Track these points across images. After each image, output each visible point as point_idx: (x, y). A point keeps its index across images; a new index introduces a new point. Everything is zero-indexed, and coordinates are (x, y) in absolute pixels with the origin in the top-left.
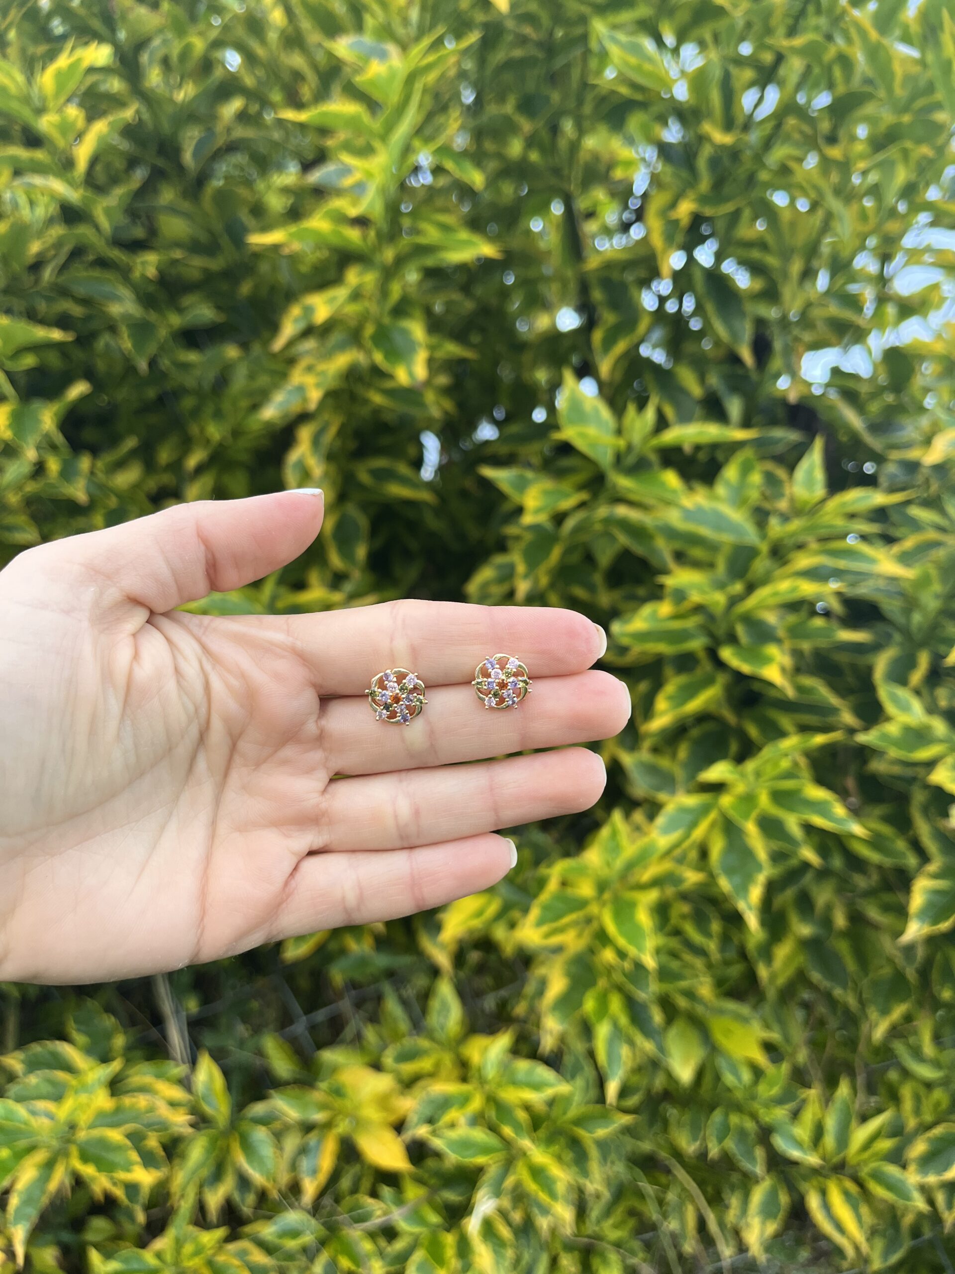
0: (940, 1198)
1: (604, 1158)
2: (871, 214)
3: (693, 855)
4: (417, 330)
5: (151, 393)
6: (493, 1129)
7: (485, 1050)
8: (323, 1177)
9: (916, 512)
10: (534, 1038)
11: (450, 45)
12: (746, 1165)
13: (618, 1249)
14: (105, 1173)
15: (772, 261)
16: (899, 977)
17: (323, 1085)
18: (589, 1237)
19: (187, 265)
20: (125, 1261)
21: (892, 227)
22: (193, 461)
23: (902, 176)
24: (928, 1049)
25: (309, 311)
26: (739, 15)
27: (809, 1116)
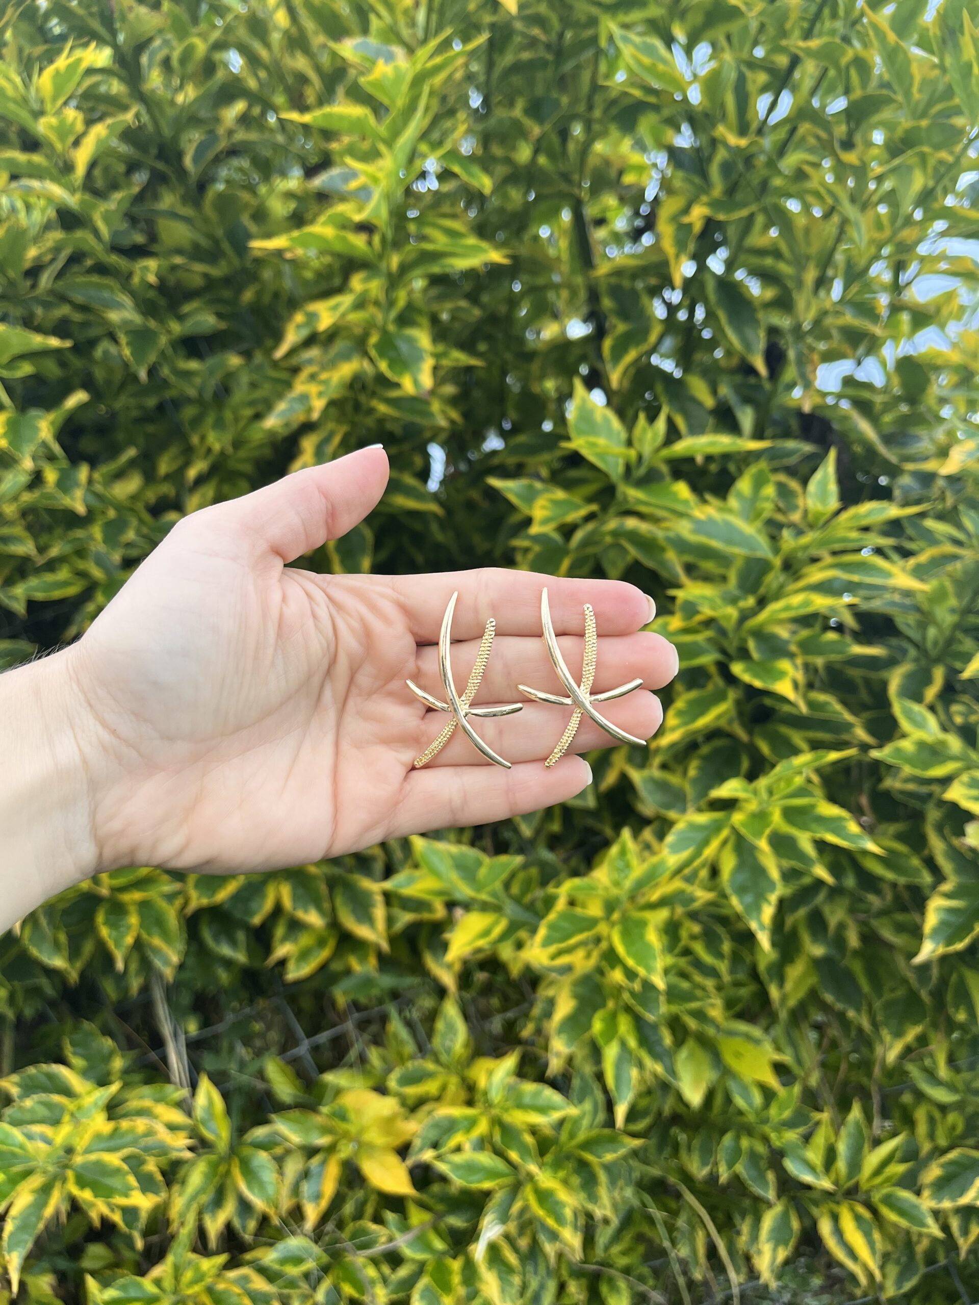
0: (955, 1224)
1: (613, 1182)
2: (885, 221)
3: (704, 873)
4: (423, 338)
5: (151, 402)
6: (499, 1153)
7: (490, 1073)
8: (324, 1203)
9: (930, 523)
10: (543, 1060)
11: (457, 47)
12: (757, 1190)
13: (627, 1277)
14: (103, 1199)
15: (784, 268)
16: (913, 998)
17: (325, 1109)
18: (597, 1263)
19: (188, 270)
20: (123, 1288)
21: (907, 234)
22: (192, 473)
23: (919, 182)
24: (943, 1072)
25: (312, 317)
26: (753, 17)
27: (820, 1139)
